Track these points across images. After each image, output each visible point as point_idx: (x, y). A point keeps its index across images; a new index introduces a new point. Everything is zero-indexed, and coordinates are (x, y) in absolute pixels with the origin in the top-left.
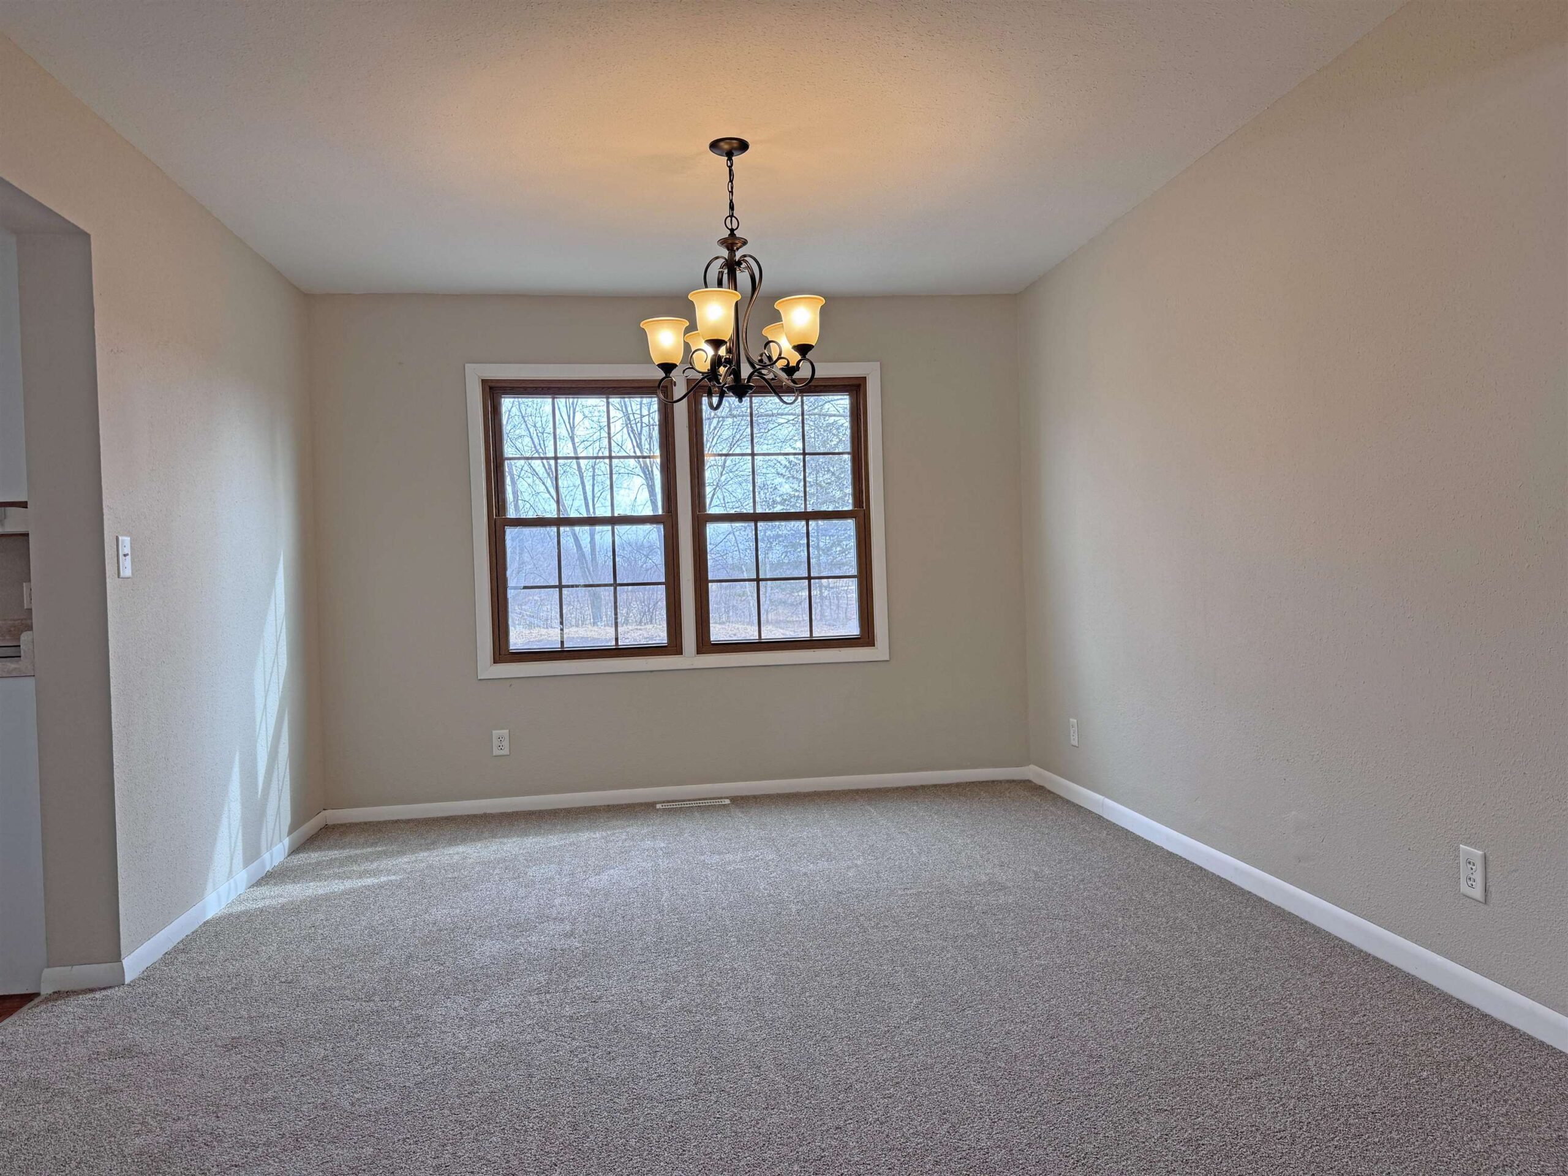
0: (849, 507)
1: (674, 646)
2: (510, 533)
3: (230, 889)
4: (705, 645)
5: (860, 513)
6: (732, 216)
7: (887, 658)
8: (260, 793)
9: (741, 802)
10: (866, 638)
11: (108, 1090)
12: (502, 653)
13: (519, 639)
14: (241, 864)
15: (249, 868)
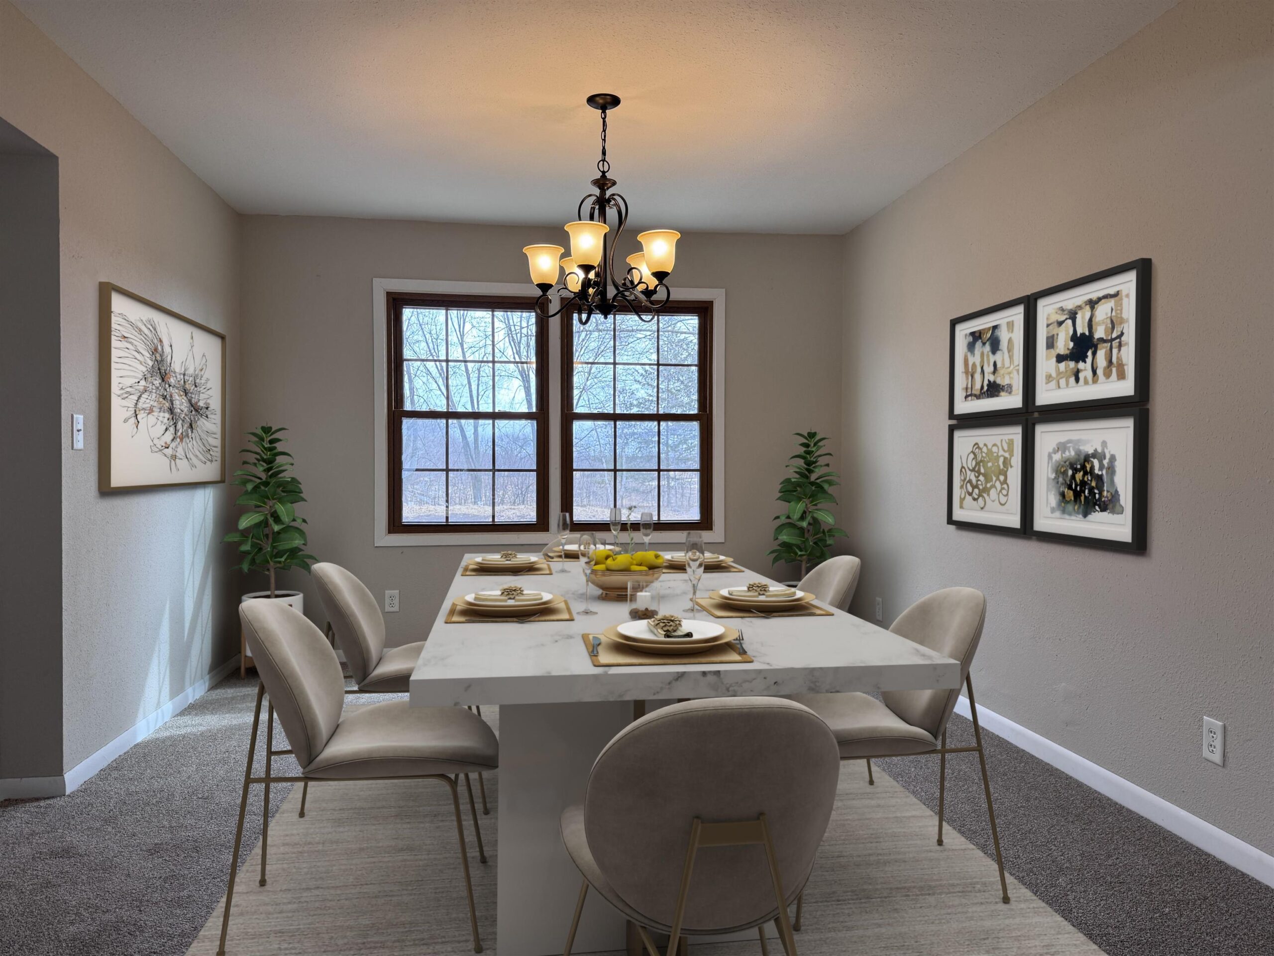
0: (695, 411)
1: (542, 524)
2: (406, 423)
3: (157, 717)
4: (568, 524)
5: (704, 417)
6: (604, 160)
7: (723, 540)
8: (186, 637)
10: (706, 523)
11: (48, 884)
12: (396, 525)
13: (410, 513)
14: (168, 698)
15: (174, 700)
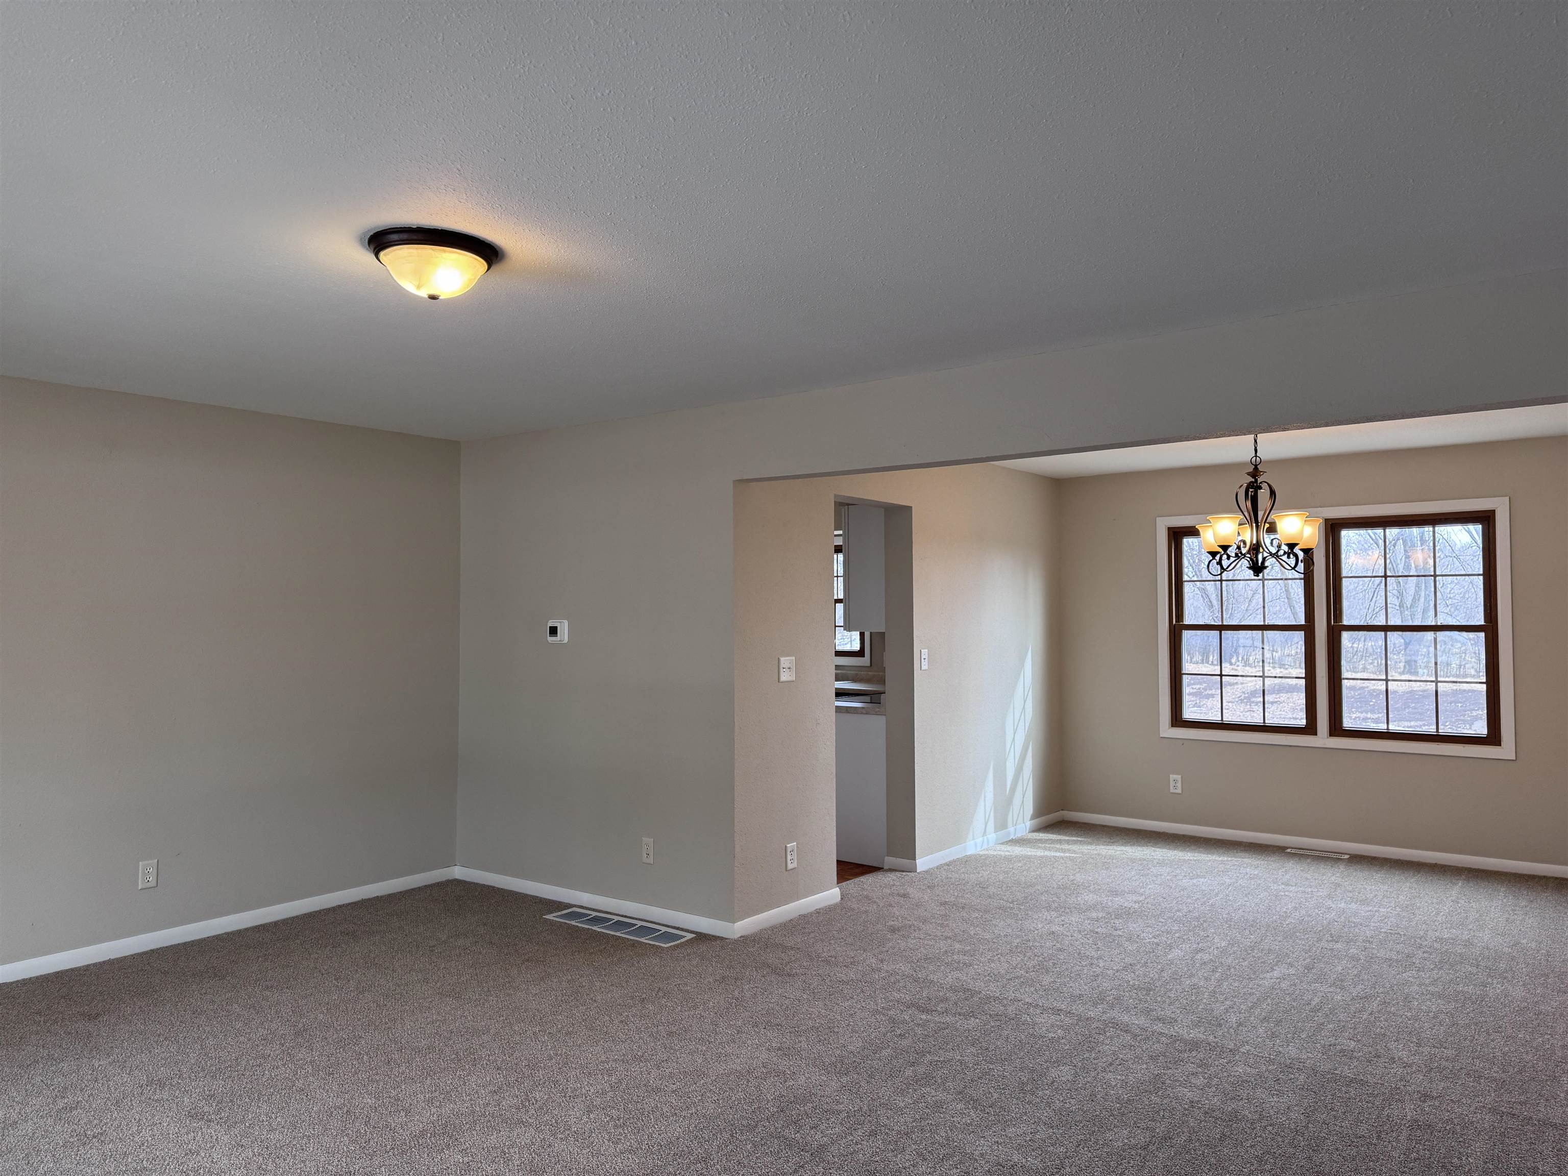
0: (1481, 622)
1: (1310, 728)
2: (1186, 635)
3: (983, 842)
4: (1336, 728)
5: (1490, 628)
6: (1256, 456)
7: (1514, 759)
8: (1008, 790)
9: (1357, 860)
10: (1493, 737)
12: (1177, 720)
13: (1189, 713)
14: (993, 830)
15: (998, 833)
